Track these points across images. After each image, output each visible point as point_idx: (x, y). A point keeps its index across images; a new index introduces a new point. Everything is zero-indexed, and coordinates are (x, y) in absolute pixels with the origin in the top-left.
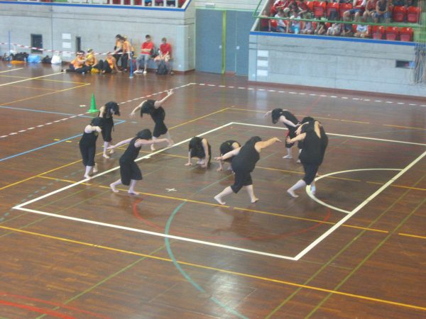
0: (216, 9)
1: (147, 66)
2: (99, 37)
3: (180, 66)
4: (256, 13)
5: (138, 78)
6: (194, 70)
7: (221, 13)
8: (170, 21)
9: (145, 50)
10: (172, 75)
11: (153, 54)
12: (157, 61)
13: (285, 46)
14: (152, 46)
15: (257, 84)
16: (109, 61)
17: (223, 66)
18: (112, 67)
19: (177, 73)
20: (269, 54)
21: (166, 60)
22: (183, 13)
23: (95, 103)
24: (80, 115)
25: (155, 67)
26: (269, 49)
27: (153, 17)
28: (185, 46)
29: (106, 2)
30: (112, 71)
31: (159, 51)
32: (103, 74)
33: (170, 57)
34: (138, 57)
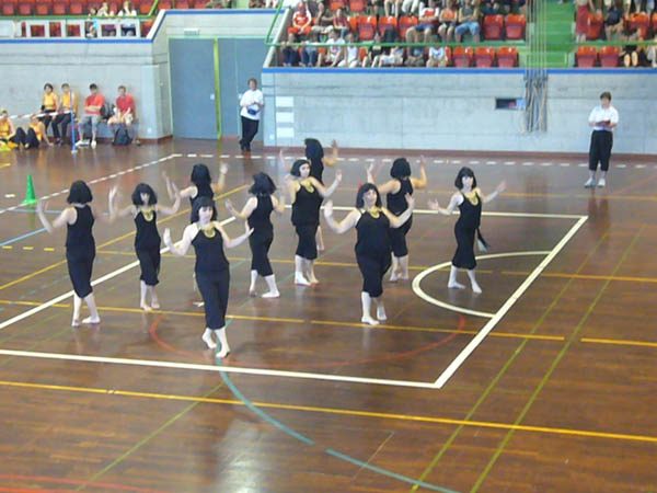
0: (201, 37)
1: (97, 132)
2: (12, 90)
3: (150, 130)
4: (269, 40)
5: (83, 154)
6: (171, 136)
7: (210, 42)
8: (129, 60)
9: (91, 108)
10: (139, 145)
11: (106, 114)
12: (112, 124)
13: (319, 87)
15: (275, 150)
17: (218, 127)
18: (39, 138)
19: (145, 142)
20: (295, 102)
21: (128, 122)
22: (149, 45)
23: (32, 190)
24: (12, 209)
25: (110, 135)
26: (295, 96)
27: (101, 56)
28: (156, 99)
29: (20, 33)
30: (40, 146)
31: (115, 110)
32: (26, 149)
33: (134, 116)
34: (81, 120)
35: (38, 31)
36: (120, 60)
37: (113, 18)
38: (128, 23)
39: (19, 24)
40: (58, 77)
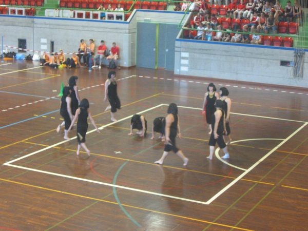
0: (151, 22)
1: (102, 63)
2: (67, 41)
3: (125, 63)
4: (180, 26)
5: (95, 72)
6: (135, 66)
7: (155, 25)
8: (118, 31)
9: (100, 51)
10: (120, 69)
11: (106, 54)
12: (109, 59)
13: (201, 49)
14: (106, 49)
15: (181, 77)
16: (74, 59)
17: (156, 63)
18: (76, 63)
19: (123, 68)
20: (189, 55)
21: (115, 58)
22: (127, 25)
24: (53, 98)
25: (108, 64)
26: (189, 52)
27: (106, 28)
28: (129, 49)
29: (73, 16)
30: (77, 66)
31: (110, 52)
32: (70, 68)
33: (118, 56)
34: (95, 56)
35: (80, 15)
36: (115, 31)
37: (113, 12)
38: (119, 14)
39: (73, 12)
40: (87, 36)
